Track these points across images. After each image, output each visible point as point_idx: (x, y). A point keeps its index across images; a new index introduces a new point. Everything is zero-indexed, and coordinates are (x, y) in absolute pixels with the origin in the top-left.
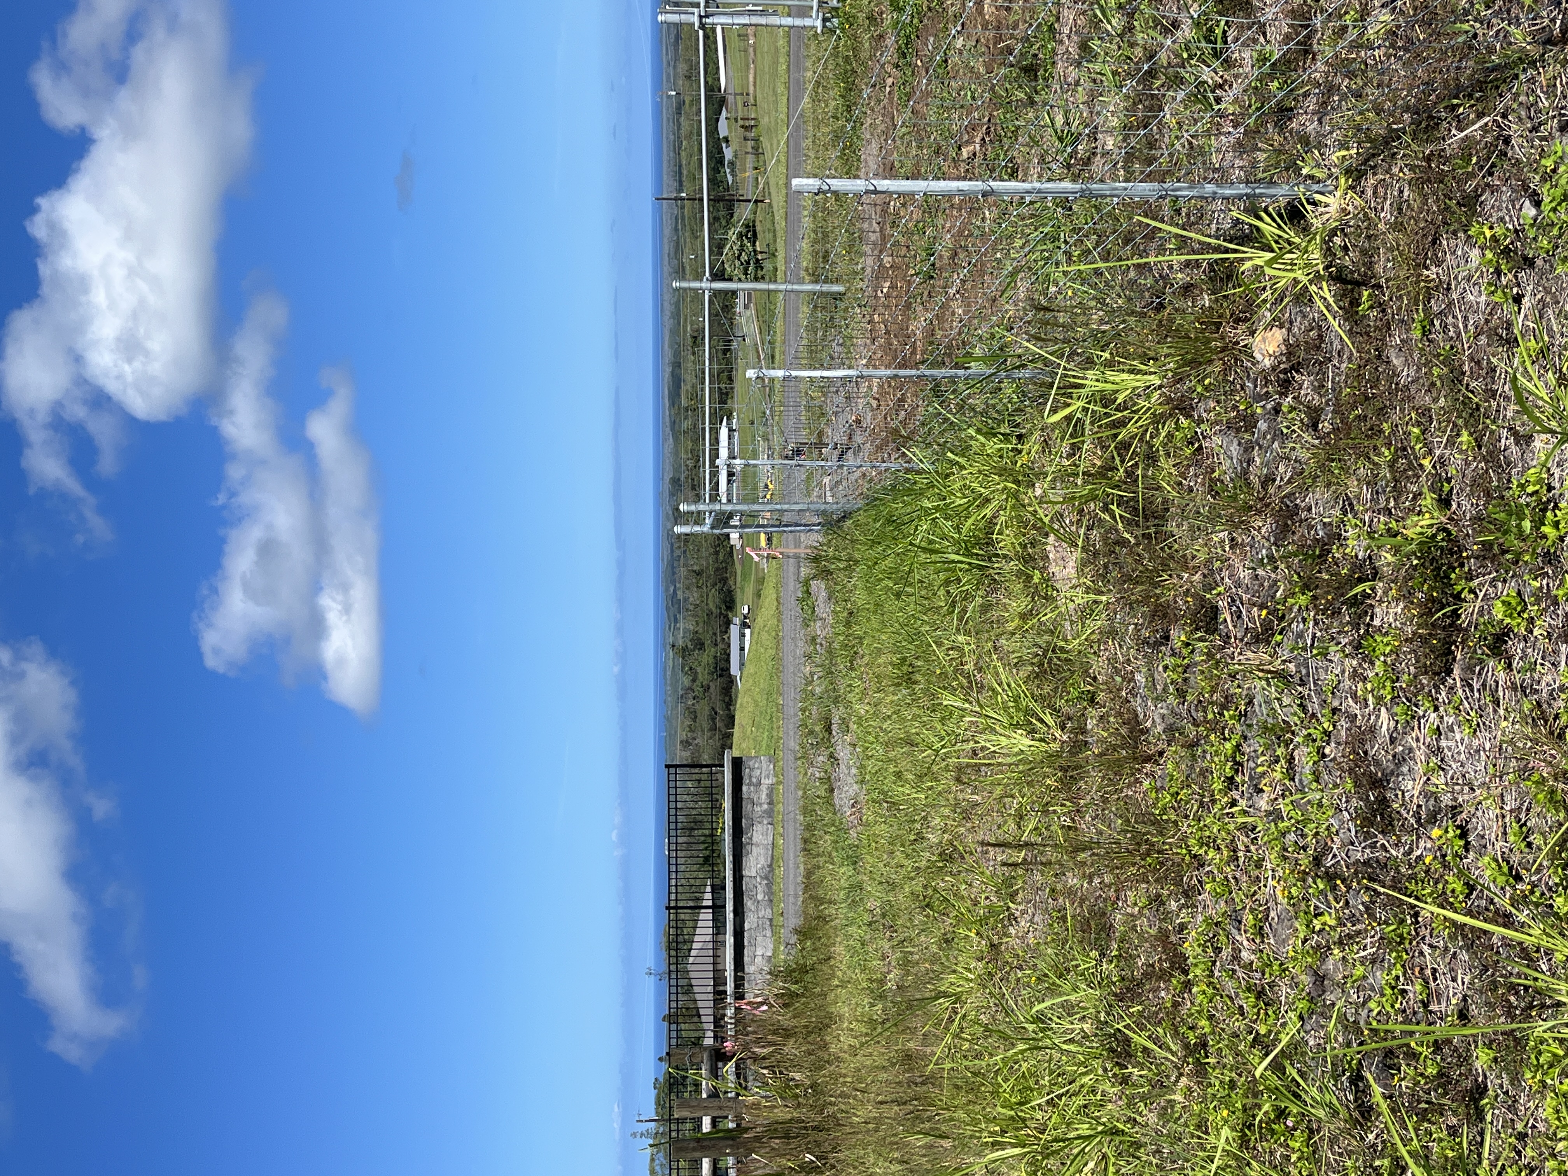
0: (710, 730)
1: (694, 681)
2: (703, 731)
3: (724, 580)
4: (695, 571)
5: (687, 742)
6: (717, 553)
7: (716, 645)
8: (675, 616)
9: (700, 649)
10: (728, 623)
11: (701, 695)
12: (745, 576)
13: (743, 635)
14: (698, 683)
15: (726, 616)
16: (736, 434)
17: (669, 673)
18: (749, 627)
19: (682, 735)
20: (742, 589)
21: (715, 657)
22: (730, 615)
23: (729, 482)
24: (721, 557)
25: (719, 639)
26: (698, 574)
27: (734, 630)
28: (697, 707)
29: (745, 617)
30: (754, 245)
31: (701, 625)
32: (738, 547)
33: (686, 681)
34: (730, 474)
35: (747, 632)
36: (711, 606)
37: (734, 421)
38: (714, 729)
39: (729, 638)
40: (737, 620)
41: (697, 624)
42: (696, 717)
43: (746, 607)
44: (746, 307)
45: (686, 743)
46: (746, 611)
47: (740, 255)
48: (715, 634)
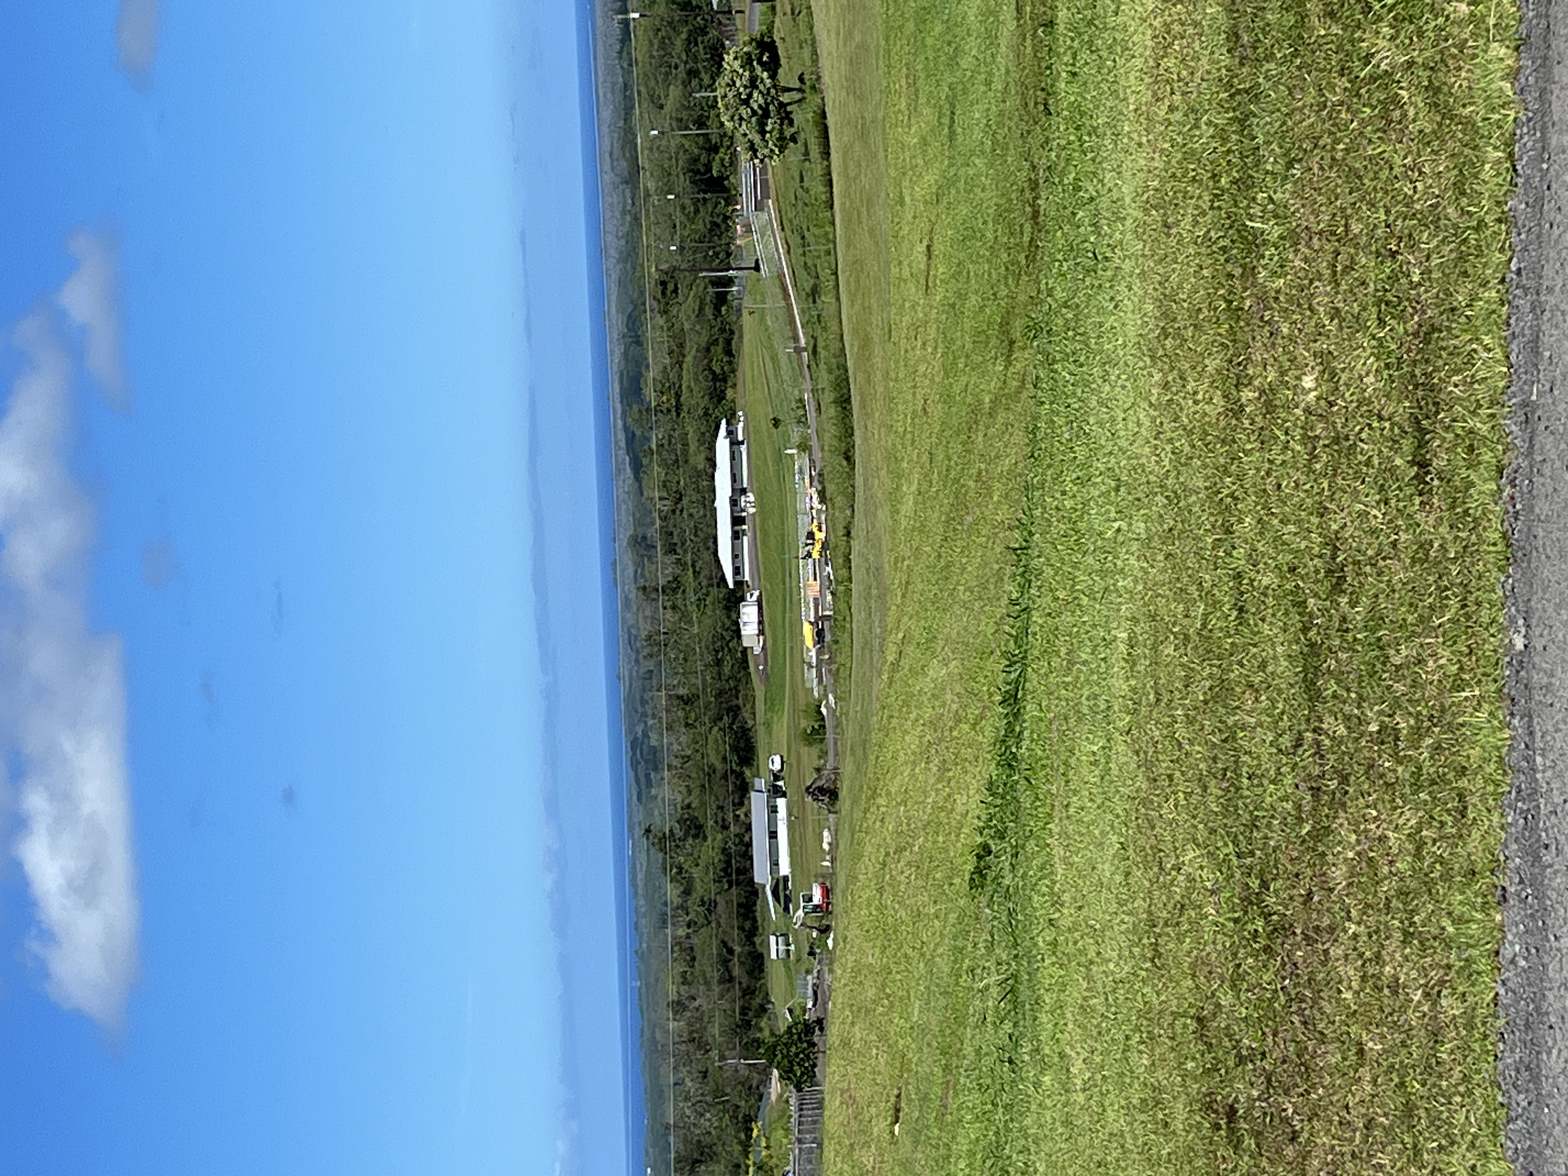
0: (721, 982)
1: (687, 892)
2: (707, 983)
3: (735, 711)
4: (680, 697)
5: (679, 1003)
6: (719, 662)
7: (725, 827)
8: (648, 776)
9: (696, 836)
10: (744, 789)
11: (701, 921)
12: (772, 703)
13: (774, 810)
14: (696, 896)
15: (740, 775)
16: (743, 448)
17: (640, 876)
18: (784, 795)
19: (672, 991)
20: (768, 725)
21: (724, 850)
22: (748, 773)
23: (736, 536)
24: (727, 670)
25: (730, 817)
26: (687, 701)
27: (758, 802)
28: (695, 940)
29: (777, 777)
30: (773, 76)
31: (696, 792)
32: (757, 650)
33: (672, 892)
34: (737, 521)
35: (781, 803)
36: (714, 759)
37: (740, 426)
38: (728, 979)
39: (748, 814)
40: (761, 783)
41: (690, 792)
42: (693, 959)
43: (777, 759)
44: (759, 207)
45: (679, 1006)
46: (777, 766)
47: (750, 96)
48: (721, 808)
